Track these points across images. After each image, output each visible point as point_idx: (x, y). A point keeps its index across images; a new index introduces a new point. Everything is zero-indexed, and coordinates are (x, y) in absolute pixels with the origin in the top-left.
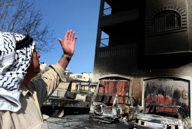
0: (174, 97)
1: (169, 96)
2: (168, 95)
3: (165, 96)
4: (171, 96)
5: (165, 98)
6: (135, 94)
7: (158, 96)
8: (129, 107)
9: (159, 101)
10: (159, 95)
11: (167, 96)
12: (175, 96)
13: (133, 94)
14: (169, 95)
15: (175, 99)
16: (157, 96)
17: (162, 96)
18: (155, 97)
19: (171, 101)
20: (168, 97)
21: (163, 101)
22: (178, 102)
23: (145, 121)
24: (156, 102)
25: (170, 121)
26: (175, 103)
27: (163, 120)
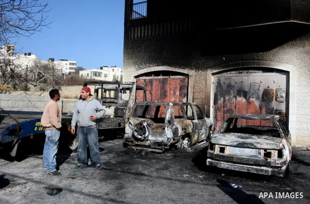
0: (263, 100)
1: (254, 100)
3: (249, 99)
4: (257, 98)
5: (249, 102)
6: (198, 99)
7: (237, 100)
8: (192, 122)
9: (239, 108)
10: (239, 99)
11: (251, 99)
12: (265, 98)
13: (196, 98)
14: (254, 97)
15: (264, 104)
16: (234, 99)
17: (244, 100)
18: (232, 101)
19: (258, 108)
20: (253, 102)
21: (245, 108)
22: (269, 109)
23: (227, 146)
24: (234, 109)
25: (270, 144)
26: (264, 110)
27: (258, 143)
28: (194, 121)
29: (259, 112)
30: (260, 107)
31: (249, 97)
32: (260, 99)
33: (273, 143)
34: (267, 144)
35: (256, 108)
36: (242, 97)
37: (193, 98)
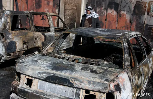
0: (134, 13)
1: (125, 13)
2: (124, 11)
3: (120, 12)
4: (129, 12)
5: (119, 16)
6: (70, 10)
7: (108, 12)
8: (44, 35)
9: (109, 21)
10: (110, 11)
11: (122, 12)
12: (136, 11)
13: (67, 9)
14: (126, 9)
15: (135, 17)
16: (105, 12)
17: (115, 13)
18: (103, 13)
19: (128, 22)
20: (124, 15)
21: (116, 21)
22: (140, 23)
23: (35, 78)
24: (104, 22)
25: (94, 83)
26: (134, 24)
27: (75, 79)
28: (47, 34)
29: (129, 26)
30: (130, 21)
31: (120, 10)
32: (131, 12)
33: (98, 80)
34: (90, 82)
35: (126, 22)
36: (113, 10)
37: (65, 9)
